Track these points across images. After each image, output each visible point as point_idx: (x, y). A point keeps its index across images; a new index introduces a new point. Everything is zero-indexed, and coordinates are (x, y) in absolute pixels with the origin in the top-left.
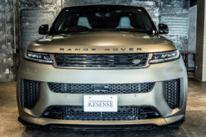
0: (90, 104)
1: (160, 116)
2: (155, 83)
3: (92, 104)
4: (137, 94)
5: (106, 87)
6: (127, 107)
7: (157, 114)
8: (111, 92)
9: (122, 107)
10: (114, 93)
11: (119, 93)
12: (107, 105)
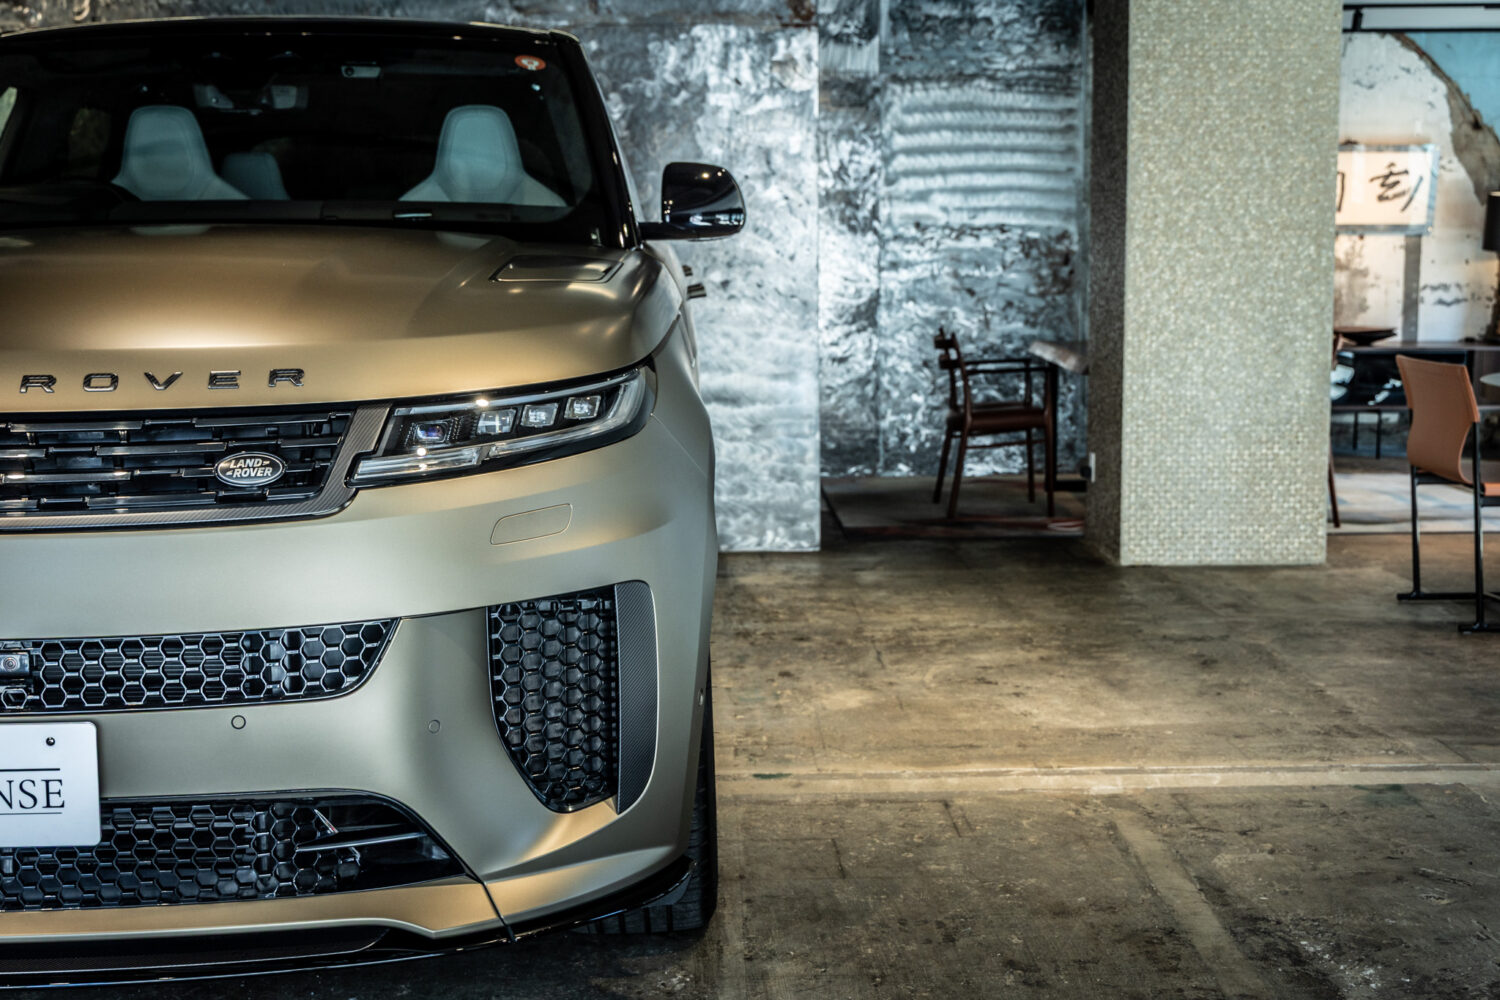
1: (453, 868)
2: (391, 623)
5: (9, 664)
6: (182, 807)
7: (437, 854)
8: (54, 697)
9: (142, 807)
10: (75, 706)
11: (115, 705)
12: (18, 796)
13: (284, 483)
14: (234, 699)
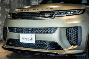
0: (22, 39)
1: (62, 49)
2: (57, 28)
3: (23, 39)
4: (46, 34)
5: (30, 30)
6: (41, 41)
8: (33, 32)
9: (38, 41)
10: (34, 33)
11: (36, 33)
12: (30, 39)
13: (50, 16)
14: (45, 33)
